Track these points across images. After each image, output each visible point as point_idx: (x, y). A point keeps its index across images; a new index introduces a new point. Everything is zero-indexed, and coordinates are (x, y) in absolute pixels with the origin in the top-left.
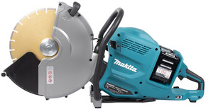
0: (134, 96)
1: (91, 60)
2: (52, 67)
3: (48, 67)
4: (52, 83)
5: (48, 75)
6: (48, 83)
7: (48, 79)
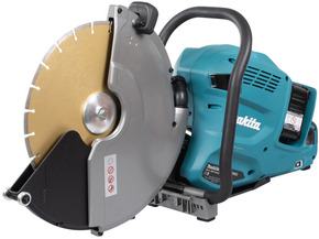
0: (247, 179)
1: (174, 124)
2: (114, 156)
3: (106, 158)
4: (115, 192)
5: (107, 176)
6: (108, 194)
7: (107, 185)
